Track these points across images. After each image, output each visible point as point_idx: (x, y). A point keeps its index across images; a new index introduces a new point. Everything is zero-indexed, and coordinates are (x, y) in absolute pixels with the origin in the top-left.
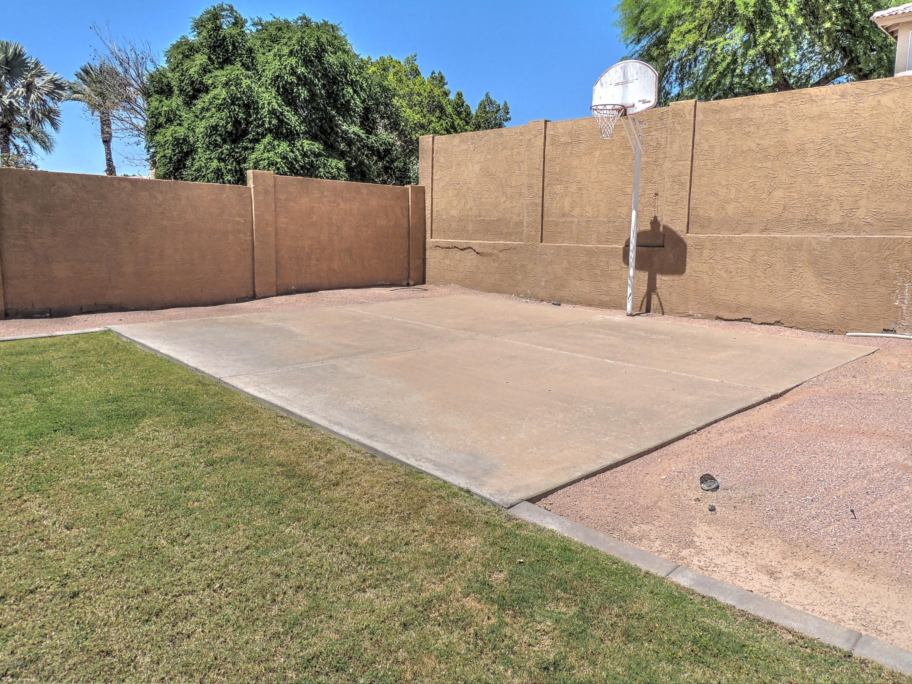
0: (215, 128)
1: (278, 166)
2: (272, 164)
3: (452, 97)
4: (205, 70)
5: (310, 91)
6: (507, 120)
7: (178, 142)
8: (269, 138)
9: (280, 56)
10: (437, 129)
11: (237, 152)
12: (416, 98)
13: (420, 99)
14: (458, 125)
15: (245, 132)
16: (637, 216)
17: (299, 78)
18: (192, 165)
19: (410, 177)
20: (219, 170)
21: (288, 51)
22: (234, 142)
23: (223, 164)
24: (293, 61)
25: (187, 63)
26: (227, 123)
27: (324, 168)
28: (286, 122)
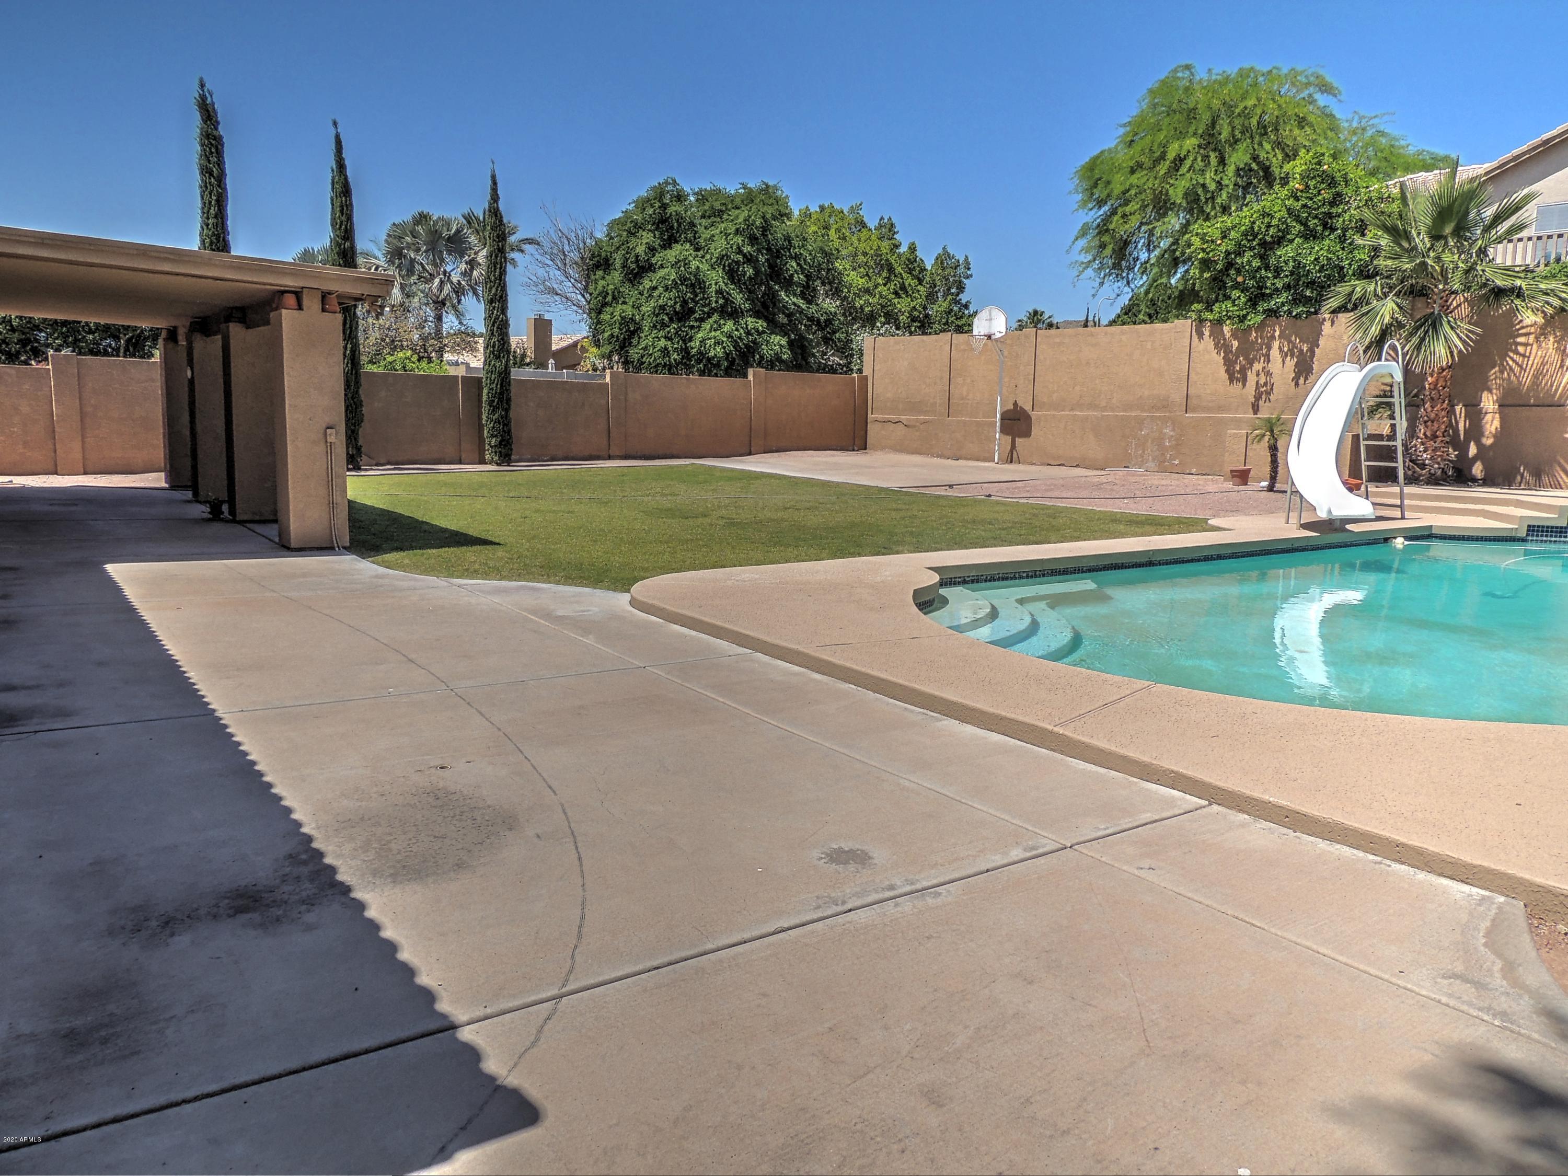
0: (662, 308)
1: (724, 345)
2: (719, 343)
3: (903, 249)
4: (652, 250)
5: (755, 268)
6: (968, 277)
7: (625, 321)
8: (715, 317)
9: (727, 235)
10: (884, 293)
11: (684, 331)
12: (861, 258)
13: (865, 260)
14: (910, 285)
15: (692, 311)
16: (1001, 400)
17: (745, 256)
18: (638, 343)
19: (852, 349)
20: (666, 349)
21: (734, 229)
22: (679, 320)
23: (670, 342)
24: (739, 240)
25: (633, 242)
26: (676, 303)
27: (766, 345)
28: (731, 301)
